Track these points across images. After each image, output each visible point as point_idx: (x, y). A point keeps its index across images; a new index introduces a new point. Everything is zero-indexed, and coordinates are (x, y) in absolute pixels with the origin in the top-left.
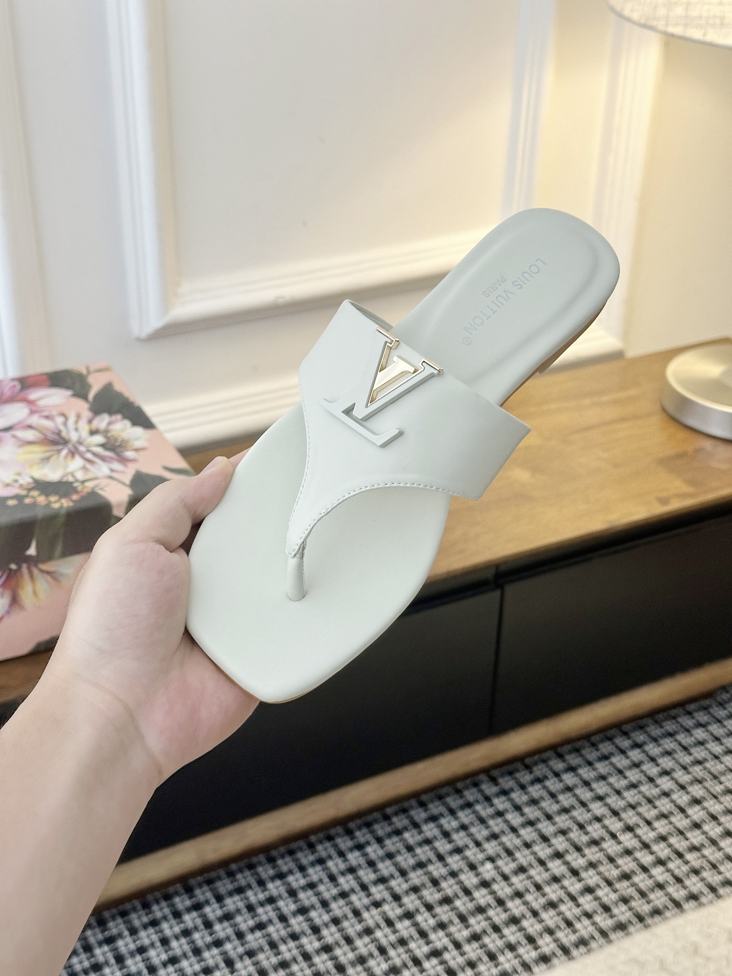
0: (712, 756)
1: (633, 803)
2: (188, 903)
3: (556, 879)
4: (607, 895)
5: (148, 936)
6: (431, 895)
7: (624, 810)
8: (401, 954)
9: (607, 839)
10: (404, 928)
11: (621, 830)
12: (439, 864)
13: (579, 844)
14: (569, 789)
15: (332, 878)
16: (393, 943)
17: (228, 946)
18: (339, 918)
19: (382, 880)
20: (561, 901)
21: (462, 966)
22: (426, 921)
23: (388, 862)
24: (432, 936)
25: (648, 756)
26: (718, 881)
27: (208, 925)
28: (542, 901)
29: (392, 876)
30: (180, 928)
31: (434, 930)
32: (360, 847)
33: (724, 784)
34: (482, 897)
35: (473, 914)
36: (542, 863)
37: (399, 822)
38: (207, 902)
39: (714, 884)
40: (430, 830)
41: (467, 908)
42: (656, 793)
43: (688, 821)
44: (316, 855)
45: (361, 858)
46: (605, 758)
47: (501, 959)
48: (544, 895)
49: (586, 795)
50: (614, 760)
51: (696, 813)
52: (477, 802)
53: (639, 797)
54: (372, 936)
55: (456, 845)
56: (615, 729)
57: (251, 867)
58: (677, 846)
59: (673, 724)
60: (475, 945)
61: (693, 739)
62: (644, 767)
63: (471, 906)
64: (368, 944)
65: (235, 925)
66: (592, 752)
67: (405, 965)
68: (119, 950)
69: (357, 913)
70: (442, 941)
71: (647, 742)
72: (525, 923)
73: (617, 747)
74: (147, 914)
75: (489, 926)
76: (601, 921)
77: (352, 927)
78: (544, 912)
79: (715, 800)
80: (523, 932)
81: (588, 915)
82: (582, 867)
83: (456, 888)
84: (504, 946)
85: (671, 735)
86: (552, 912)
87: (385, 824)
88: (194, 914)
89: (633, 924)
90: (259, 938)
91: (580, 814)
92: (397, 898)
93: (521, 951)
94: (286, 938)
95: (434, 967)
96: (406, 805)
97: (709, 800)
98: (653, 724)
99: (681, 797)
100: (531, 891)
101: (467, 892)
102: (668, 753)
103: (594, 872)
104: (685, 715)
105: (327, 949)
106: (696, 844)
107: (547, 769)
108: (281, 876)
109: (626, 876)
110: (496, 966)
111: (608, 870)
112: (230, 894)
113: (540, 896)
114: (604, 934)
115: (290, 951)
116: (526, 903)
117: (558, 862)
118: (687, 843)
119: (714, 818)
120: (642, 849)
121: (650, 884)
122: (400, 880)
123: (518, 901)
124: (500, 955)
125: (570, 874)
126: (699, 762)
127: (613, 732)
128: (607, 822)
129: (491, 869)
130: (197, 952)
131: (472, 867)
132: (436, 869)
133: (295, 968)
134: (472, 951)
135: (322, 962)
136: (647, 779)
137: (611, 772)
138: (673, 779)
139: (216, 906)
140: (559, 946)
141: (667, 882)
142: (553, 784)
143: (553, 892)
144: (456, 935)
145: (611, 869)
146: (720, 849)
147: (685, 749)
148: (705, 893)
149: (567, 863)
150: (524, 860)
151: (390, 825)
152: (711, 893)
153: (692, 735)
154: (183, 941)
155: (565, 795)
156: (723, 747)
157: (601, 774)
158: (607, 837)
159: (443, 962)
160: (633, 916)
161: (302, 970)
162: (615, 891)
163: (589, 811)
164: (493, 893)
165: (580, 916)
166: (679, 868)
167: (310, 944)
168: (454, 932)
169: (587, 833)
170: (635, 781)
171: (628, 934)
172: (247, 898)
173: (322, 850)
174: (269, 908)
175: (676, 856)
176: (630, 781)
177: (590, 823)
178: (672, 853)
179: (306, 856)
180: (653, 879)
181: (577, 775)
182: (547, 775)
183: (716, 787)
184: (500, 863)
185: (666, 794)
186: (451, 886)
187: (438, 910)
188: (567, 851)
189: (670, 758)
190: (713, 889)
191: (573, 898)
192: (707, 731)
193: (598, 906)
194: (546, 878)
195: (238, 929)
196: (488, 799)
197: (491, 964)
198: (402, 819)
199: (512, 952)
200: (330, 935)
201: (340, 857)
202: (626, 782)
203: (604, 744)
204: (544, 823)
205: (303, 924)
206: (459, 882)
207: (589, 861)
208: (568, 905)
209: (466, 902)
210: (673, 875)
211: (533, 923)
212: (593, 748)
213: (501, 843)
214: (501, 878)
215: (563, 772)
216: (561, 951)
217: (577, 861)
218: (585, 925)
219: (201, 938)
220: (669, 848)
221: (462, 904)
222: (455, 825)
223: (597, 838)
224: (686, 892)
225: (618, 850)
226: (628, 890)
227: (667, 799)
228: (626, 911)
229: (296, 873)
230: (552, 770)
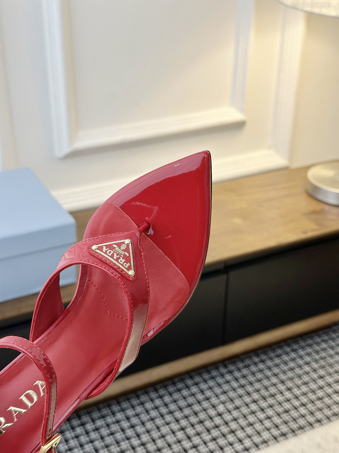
0: (329, 356)
1: (291, 378)
2: (79, 422)
3: (253, 413)
4: (277, 420)
6: (194, 420)
7: (286, 381)
8: (178, 447)
9: (277, 395)
10: (180, 435)
11: (285, 389)
12: (198, 405)
13: (264, 397)
15: (147, 411)
16: (174, 442)
17: (96, 443)
18: (149, 430)
19: (171, 413)
20: (256, 423)
22: (191, 431)
23: (174, 404)
24: (193, 439)
25: (299, 355)
26: (330, 414)
27: (87, 433)
28: (246, 422)
29: (176, 411)
30: (75, 434)
31: (195, 435)
32: (161, 397)
33: (334, 369)
34: (218, 421)
35: (213, 428)
36: (247, 405)
37: (180, 385)
38: (88, 423)
39: (328, 416)
40: (194, 389)
41: (210, 426)
42: (302, 372)
43: (317, 385)
44: (140, 400)
45: (161, 402)
46: (278, 356)
47: (225, 449)
49: (269, 373)
50: (282, 357)
51: (320, 382)
52: (217, 376)
53: (293, 375)
54: (165, 438)
55: (206, 397)
56: (283, 343)
57: (109, 406)
58: (311, 398)
59: (311, 340)
60: (214, 442)
61: (320, 347)
62: (296, 361)
63: (212, 424)
64: (162, 442)
65: (100, 433)
66: (272, 353)
69: (158, 428)
70: (198, 441)
72: (237, 433)
73: (285, 352)
75: (220, 434)
76: (274, 432)
77: (155, 434)
78: (246, 428)
79: (330, 376)
80: (236, 436)
81: (268, 430)
82: (266, 407)
83: (206, 415)
84: (227, 443)
85: (310, 346)
86: (251, 427)
87: (173, 386)
88: (81, 427)
89: (289, 433)
90: (111, 439)
91: (266, 383)
92: (177, 421)
93: (235, 446)
94: (124, 439)
96: (183, 377)
97: (327, 376)
98: (302, 340)
99: (314, 375)
100: (241, 418)
101: (211, 418)
102: (309, 354)
103: (271, 409)
104: (317, 336)
105: (143, 444)
106: (320, 397)
107: (251, 362)
108: (123, 410)
109: (287, 411)
112: (99, 418)
113: (246, 420)
114: (275, 438)
115: (126, 444)
116: (238, 423)
117: (255, 404)
118: (316, 396)
119: (329, 385)
120: (294, 398)
121: (298, 415)
122: (180, 411)
123: (235, 422)
125: (260, 410)
126: (324, 359)
128: (278, 386)
129: (222, 407)
130: (81, 446)
131: (214, 407)
132: (197, 408)
134: (212, 446)
135: (140, 450)
136: (298, 366)
137: (281, 363)
138: (310, 366)
139: (92, 423)
140: (254, 444)
141: (306, 414)
142: (253, 368)
143: (251, 419)
144: (204, 438)
145: (279, 408)
146: (331, 399)
147: (317, 352)
148: (324, 420)
151: (175, 386)
154: (76, 440)
155: (259, 374)
156: (334, 351)
157: (276, 363)
158: (278, 392)
159: (198, 451)
160: (289, 430)
162: (281, 418)
163: (270, 380)
164: (222, 418)
165: (264, 430)
166: (312, 407)
167: (135, 442)
169: (268, 391)
170: (292, 367)
171: (287, 438)
172: (106, 420)
173: (143, 398)
174: (117, 424)
175: (311, 402)
176: (290, 368)
177: (270, 386)
178: (309, 401)
179: (135, 400)
180: (299, 413)
181: (265, 364)
182: (250, 364)
183: (331, 370)
184: (226, 404)
185: (307, 373)
186: (202, 415)
187: (196, 427)
188: (259, 400)
189: (309, 356)
190: (328, 418)
191: (261, 421)
192: (327, 343)
193: (273, 425)
194: (248, 411)
195: (102, 435)
196: (222, 375)
197: (221, 451)
199: (231, 446)
200: (145, 438)
201: (151, 401)
202: (288, 367)
203: (278, 350)
204: (248, 387)
205: (133, 432)
206: (207, 413)
207: (269, 404)
208: (258, 425)
209: (210, 423)
210: (309, 411)
211: (241, 433)
212: (273, 351)
213: (227, 395)
214: (227, 411)
215: (258, 363)
216: (255, 446)
217: (264, 404)
218: (266, 434)
219: (83, 439)
220: (307, 399)
221: (208, 424)
222: (206, 387)
223: (273, 394)
224: (315, 418)
225: (283, 399)
226: (287, 418)
227: (307, 375)
228: (285, 427)
229: (130, 408)
230: (253, 362)
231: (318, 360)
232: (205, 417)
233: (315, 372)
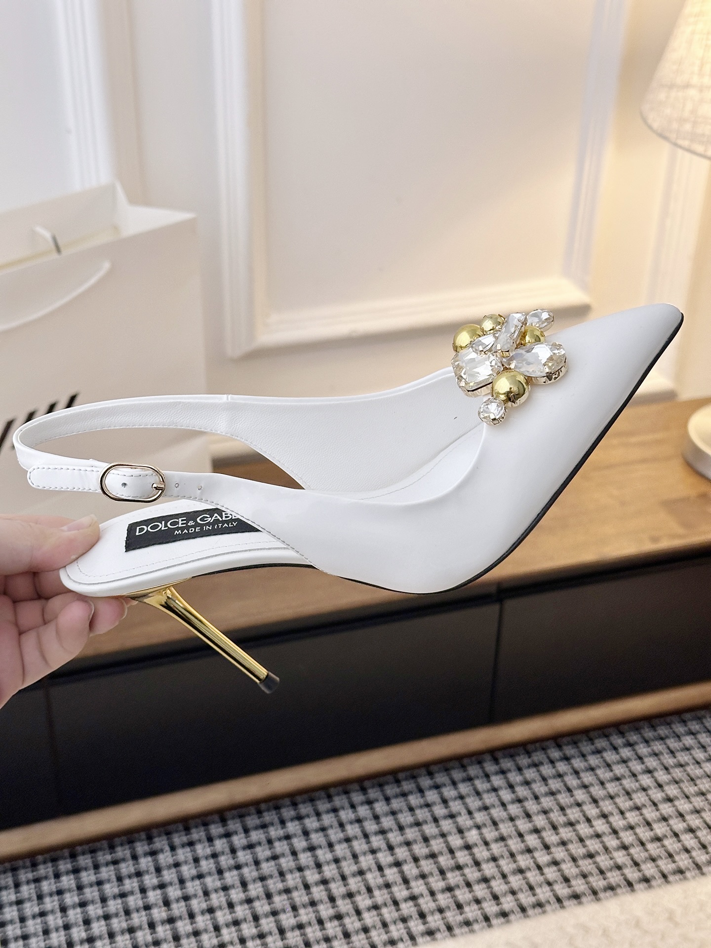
0: (694, 761)
1: (612, 794)
2: (221, 831)
3: (529, 851)
4: (570, 869)
5: (183, 854)
6: (420, 849)
7: (603, 799)
8: (384, 894)
9: (581, 822)
10: (391, 874)
11: (597, 815)
12: (433, 825)
13: (556, 823)
14: (560, 776)
15: (341, 825)
16: (379, 885)
17: (245, 870)
18: (339, 859)
19: (383, 832)
20: (529, 869)
21: (432, 910)
22: (411, 870)
23: (391, 818)
24: (413, 884)
25: (637, 754)
26: (671, 869)
27: (233, 851)
28: (513, 866)
29: (391, 830)
30: (211, 851)
31: (416, 878)
32: (370, 802)
33: (698, 786)
34: (463, 857)
35: (452, 870)
36: (521, 835)
37: (407, 786)
38: (236, 833)
39: (666, 872)
40: (432, 796)
41: (448, 865)
42: (635, 786)
43: (658, 813)
44: (332, 804)
45: (368, 811)
46: (598, 752)
47: (467, 909)
48: (515, 862)
50: (605, 754)
51: (665, 809)
52: (478, 777)
53: (619, 789)
54: (364, 876)
55: (450, 811)
56: (612, 728)
57: (277, 808)
58: (641, 835)
59: (666, 729)
60: (448, 894)
61: (681, 744)
62: (630, 764)
63: (451, 863)
64: (359, 882)
65: (254, 855)
66: (588, 745)
67: (385, 905)
68: (159, 861)
69: (355, 856)
70: (420, 888)
71: (638, 742)
72: (493, 883)
73: (611, 744)
74: (186, 835)
75: (463, 882)
76: (559, 889)
77: (349, 867)
78: (512, 876)
79: (686, 800)
80: (490, 889)
81: (549, 884)
82: (554, 844)
83: (444, 845)
84: (472, 899)
85: (662, 739)
86: (520, 876)
87: (395, 786)
88: (224, 840)
89: (586, 895)
90: (271, 867)
91: (564, 799)
92: (391, 848)
93: (485, 905)
94: (293, 869)
95: (408, 908)
96: (415, 772)
97: (681, 799)
98: (648, 727)
99: (656, 793)
100: (505, 857)
101: (451, 851)
102: (656, 755)
103: (563, 848)
104: (679, 722)
105: (325, 882)
106: (660, 835)
107: (544, 756)
108: (299, 818)
109: (591, 856)
110: (461, 914)
111: (576, 849)
112: (256, 828)
113: (513, 862)
114: (559, 900)
115: (294, 879)
116: (498, 866)
117: (535, 836)
118: (652, 834)
119: (681, 815)
120: (610, 834)
121: (610, 864)
122: (398, 832)
123: (492, 864)
124: (466, 906)
125: (543, 847)
126: (681, 766)
127: (611, 730)
128: (585, 808)
129: (475, 835)
130: (220, 872)
131: (460, 831)
132: (430, 829)
133: (295, 894)
134: (443, 899)
135: (318, 892)
136: (631, 774)
137: (600, 765)
138: (653, 777)
139: (243, 835)
140: (519, 906)
141: (625, 864)
142: (547, 770)
143: (524, 861)
144: (432, 884)
145: (579, 848)
146: (679, 841)
147: (672, 752)
148: (657, 877)
149: (541, 838)
150: (506, 830)
151: (399, 787)
152: (662, 877)
153: (680, 740)
154: (212, 861)
155: (555, 781)
156: (706, 755)
157: (590, 765)
158: (582, 819)
159: (417, 905)
160: (588, 889)
161: (300, 897)
162: (578, 866)
163: (572, 796)
164: (472, 854)
165: (542, 883)
166: (639, 853)
167: (312, 876)
168: (431, 882)
169: (566, 815)
170: (619, 775)
171: (580, 903)
172: (268, 833)
173: (338, 801)
174: (285, 842)
175: (639, 844)
176: (615, 775)
177: (571, 806)
178: (636, 841)
179: (323, 804)
180: (613, 860)
181: (570, 764)
182: (543, 761)
183: (691, 788)
184: (485, 831)
185: (644, 790)
186: (437, 844)
187: (423, 863)
188: (544, 829)
189: (656, 758)
190: (664, 876)
191: (539, 868)
192: (696, 738)
193: (560, 876)
194: (521, 848)
195: (257, 858)
196: (487, 776)
197: (458, 912)
198: (410, 784)
199: (477, 905)
200: (329, 871)
201: (351, 809)
202: (611, 774)
203: (601, 740)
204: (531, 802)
205: (310, 859)
206: (446, 842)
207: (561, 839)
208: (534, 873)
209: (448, 859)
210: (632, 859)
211: (501, 884)
212: (589, 742)
213: (489, 814)
214: (482, 843)
215: (558, 760)
216: (519, 910)
217: (551, 837)
218: (545, 891)
219: (225, 861)
220: (635, 836)
221: (445, 861)
222: (454, 794)
223: (573, 820)
224: (640, 874)
225: (589, 832)
226: (590, 867)
227: (644, 793)
228: (582, 884)
229: (312, 817)
230: (548, 758)
231: (672, 767)
232: (443, 848)
233: (659, 788)
